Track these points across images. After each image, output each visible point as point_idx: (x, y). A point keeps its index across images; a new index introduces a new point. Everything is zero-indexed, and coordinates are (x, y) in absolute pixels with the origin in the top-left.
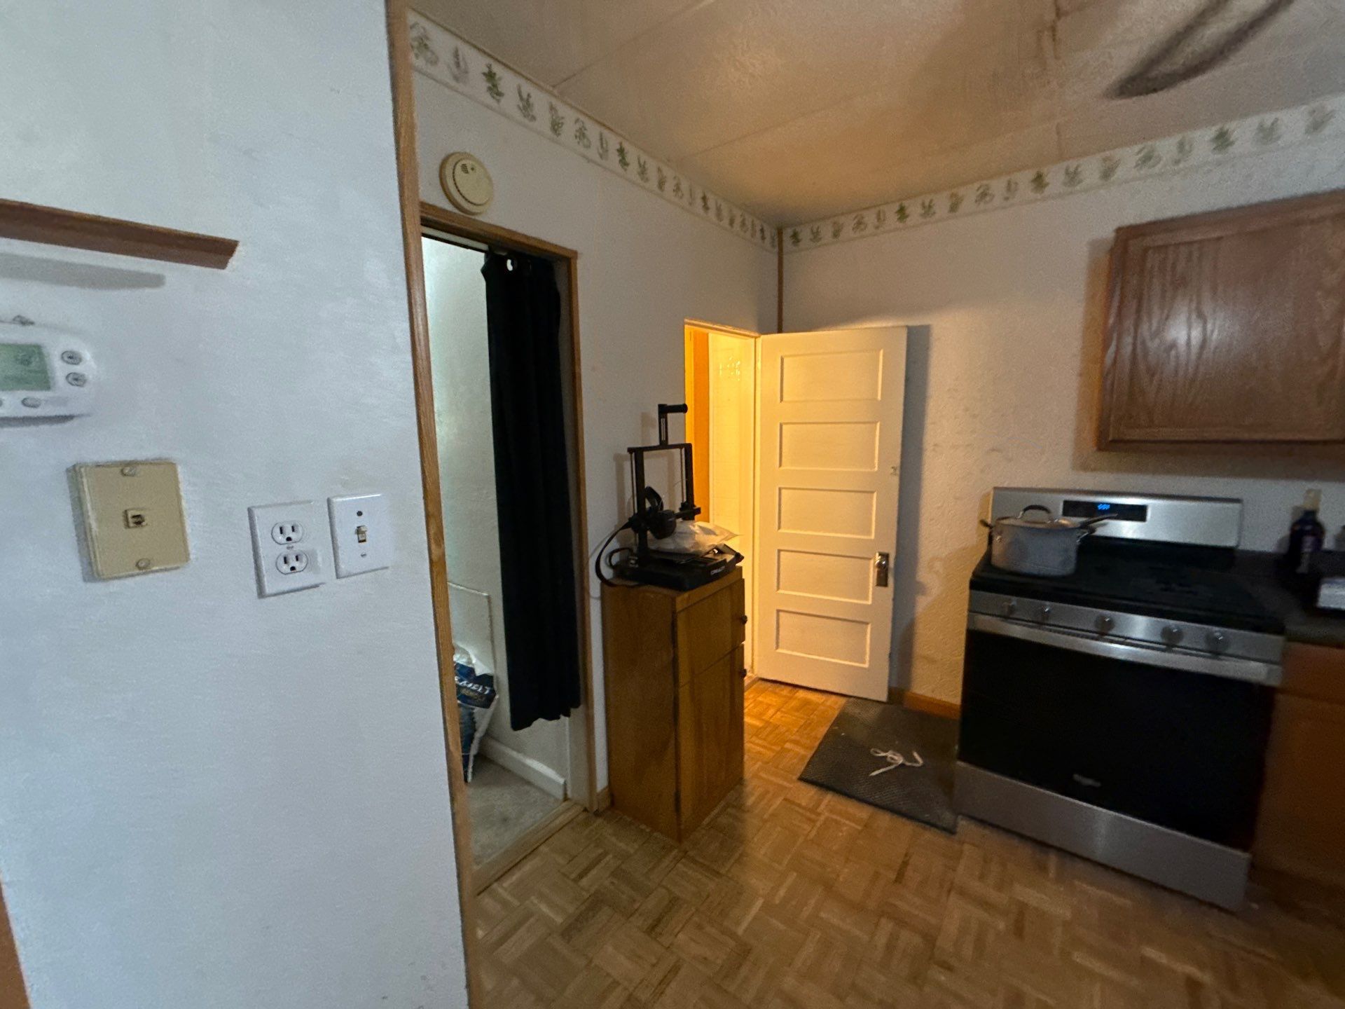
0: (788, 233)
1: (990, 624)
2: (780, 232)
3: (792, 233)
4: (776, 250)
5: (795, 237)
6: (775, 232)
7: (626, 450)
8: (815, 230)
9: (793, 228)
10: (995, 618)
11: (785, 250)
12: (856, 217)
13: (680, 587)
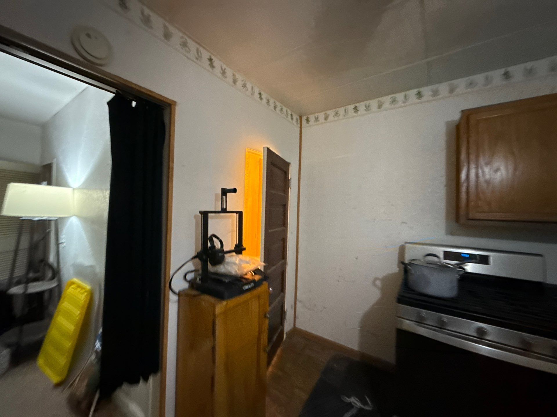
0: (304, 118)
1: (409, 325)
2: (301, 117)
3: (306, 118)
4: (299, 125)
5: (308, 120)
6: (298, 117)
7: (199, 212)
8: (316, 117)
9: (307, 116)
10: (412, 322)
11: (303, 126)
12: (335, 111)
13: (220, 297)
